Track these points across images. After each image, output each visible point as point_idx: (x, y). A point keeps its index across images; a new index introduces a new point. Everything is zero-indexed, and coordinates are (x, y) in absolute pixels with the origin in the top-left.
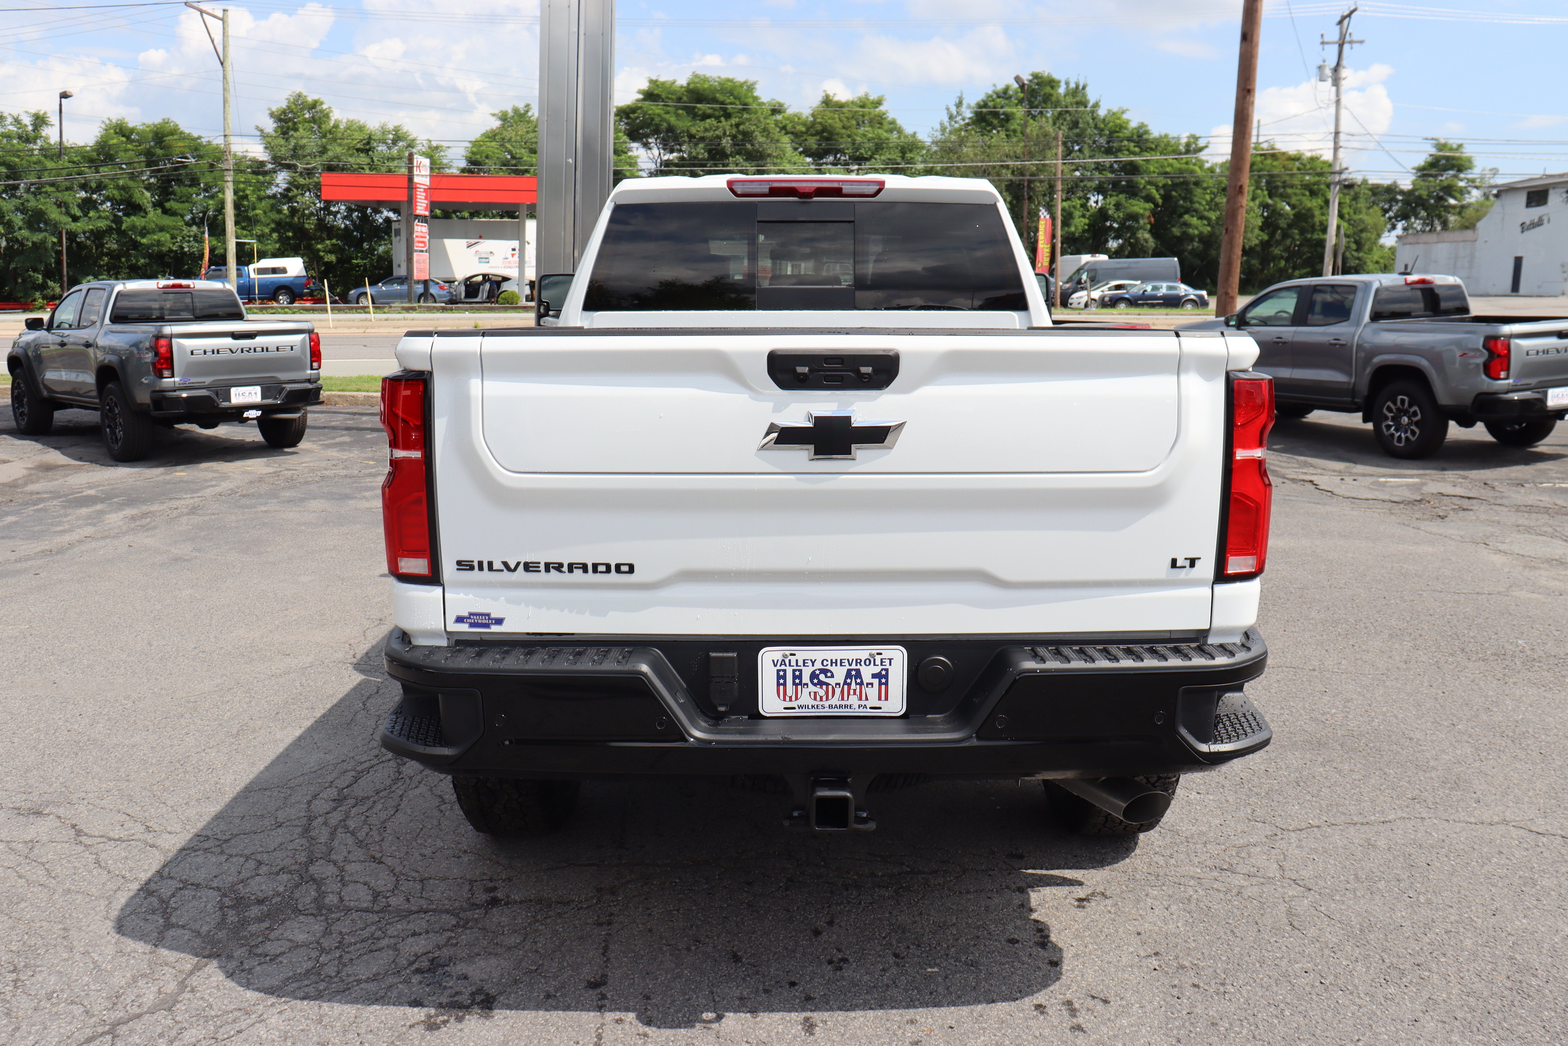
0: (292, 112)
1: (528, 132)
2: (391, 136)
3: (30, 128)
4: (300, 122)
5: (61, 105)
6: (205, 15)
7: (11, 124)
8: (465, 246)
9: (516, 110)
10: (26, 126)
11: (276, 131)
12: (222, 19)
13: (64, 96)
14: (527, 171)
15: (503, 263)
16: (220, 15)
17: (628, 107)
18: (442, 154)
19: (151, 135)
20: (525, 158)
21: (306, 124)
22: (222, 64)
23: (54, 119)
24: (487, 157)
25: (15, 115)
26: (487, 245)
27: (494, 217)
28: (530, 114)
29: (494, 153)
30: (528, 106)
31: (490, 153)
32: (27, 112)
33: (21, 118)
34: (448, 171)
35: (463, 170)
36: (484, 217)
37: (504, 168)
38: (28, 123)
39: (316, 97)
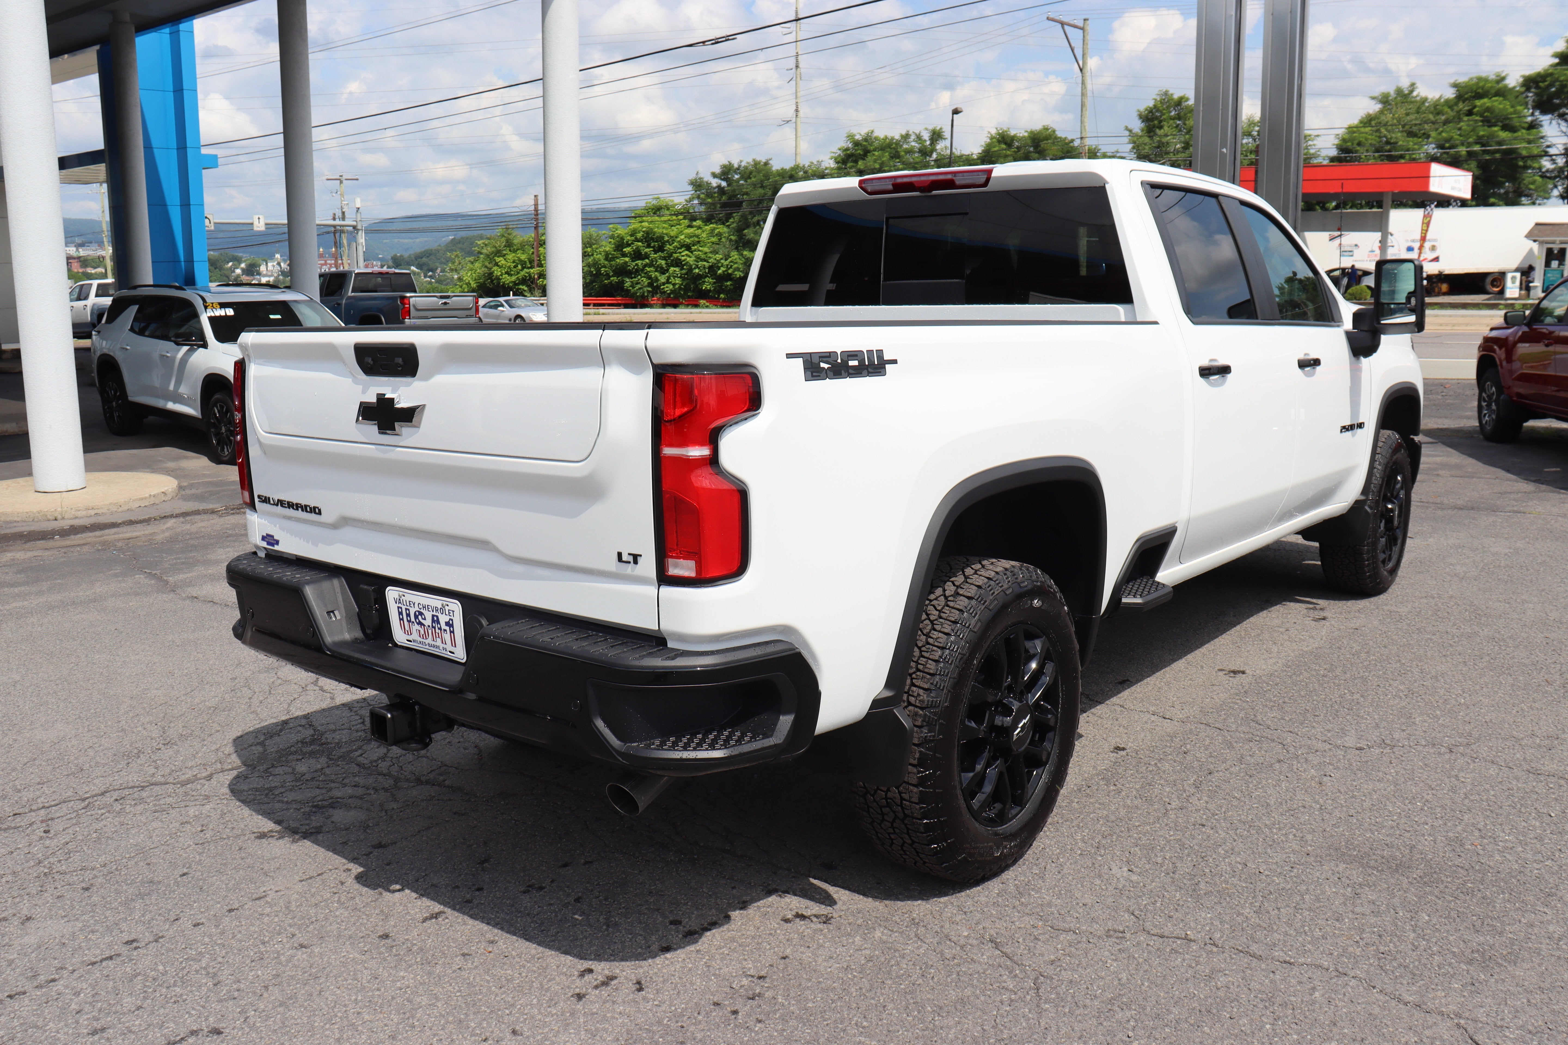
0: (1158, 110)
1: (1407, 114)
2: (1257, 128)
3: (928, 143)
4: (1165, 120)
5: (952, 121)
6: (1066, 27)
7: (914, 141)
8: (1328, 238)
9: (1399, 91)
10: (925, 141)
11: (1142, 130)
12: (1082, 29)
13: (956, 112)
14: (1402, 157)
15: (1369, 256)
16: (1081, 24)
17: (1539, 75)
18: (1310, 143)
19: (1029, 142)
20: (1400, 143)
21: (1171, 122)
22: (1081, 70)
23: (947, 134)
24: (1359, 144)
25: (917, 132)
26: (1351, 238)
27: (1362, 207)
28: (1415, 94)
29: (1366, 139)
30: (1413, 85)
31: (1363, 140)
32: (926, 129)
33: (922, 134)
34: (1315, 162)
35: (1332, 159)
36: (1351, 208)
37: (1377, 155)
38: (927, 139)
39: (1181, 94)
